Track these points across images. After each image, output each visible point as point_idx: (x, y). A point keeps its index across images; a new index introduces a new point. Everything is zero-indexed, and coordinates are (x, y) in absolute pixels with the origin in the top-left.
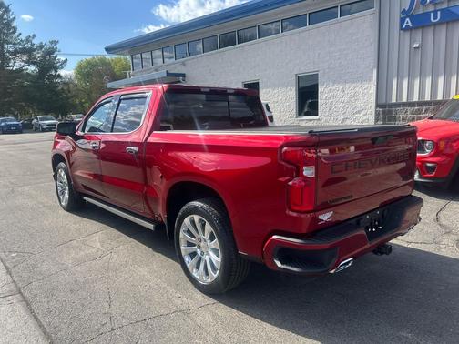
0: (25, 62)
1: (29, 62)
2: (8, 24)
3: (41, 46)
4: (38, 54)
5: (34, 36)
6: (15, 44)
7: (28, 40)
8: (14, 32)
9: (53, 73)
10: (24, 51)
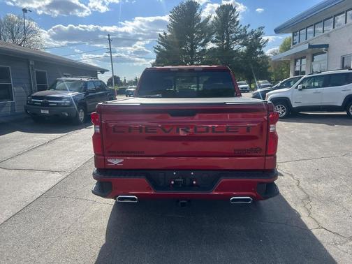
0: (241, 44)
1: (243, 45)
2: (234, 21)
3: (252, 32)
4: (250, 38)
5: (249, 25)
6: (236, 33)
7: (245, 29)
8: (237, 25)
9: (258, 50)
10: (241, 37)
